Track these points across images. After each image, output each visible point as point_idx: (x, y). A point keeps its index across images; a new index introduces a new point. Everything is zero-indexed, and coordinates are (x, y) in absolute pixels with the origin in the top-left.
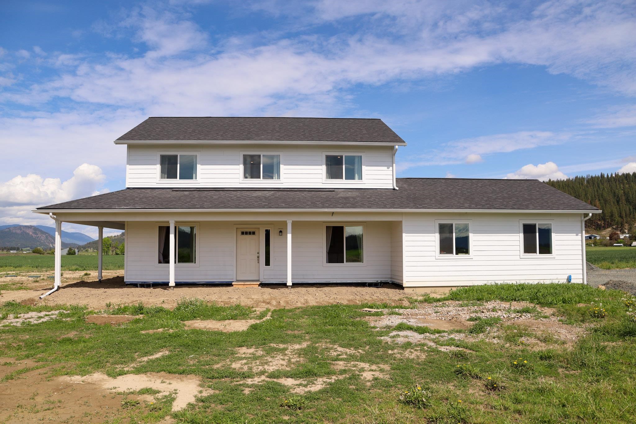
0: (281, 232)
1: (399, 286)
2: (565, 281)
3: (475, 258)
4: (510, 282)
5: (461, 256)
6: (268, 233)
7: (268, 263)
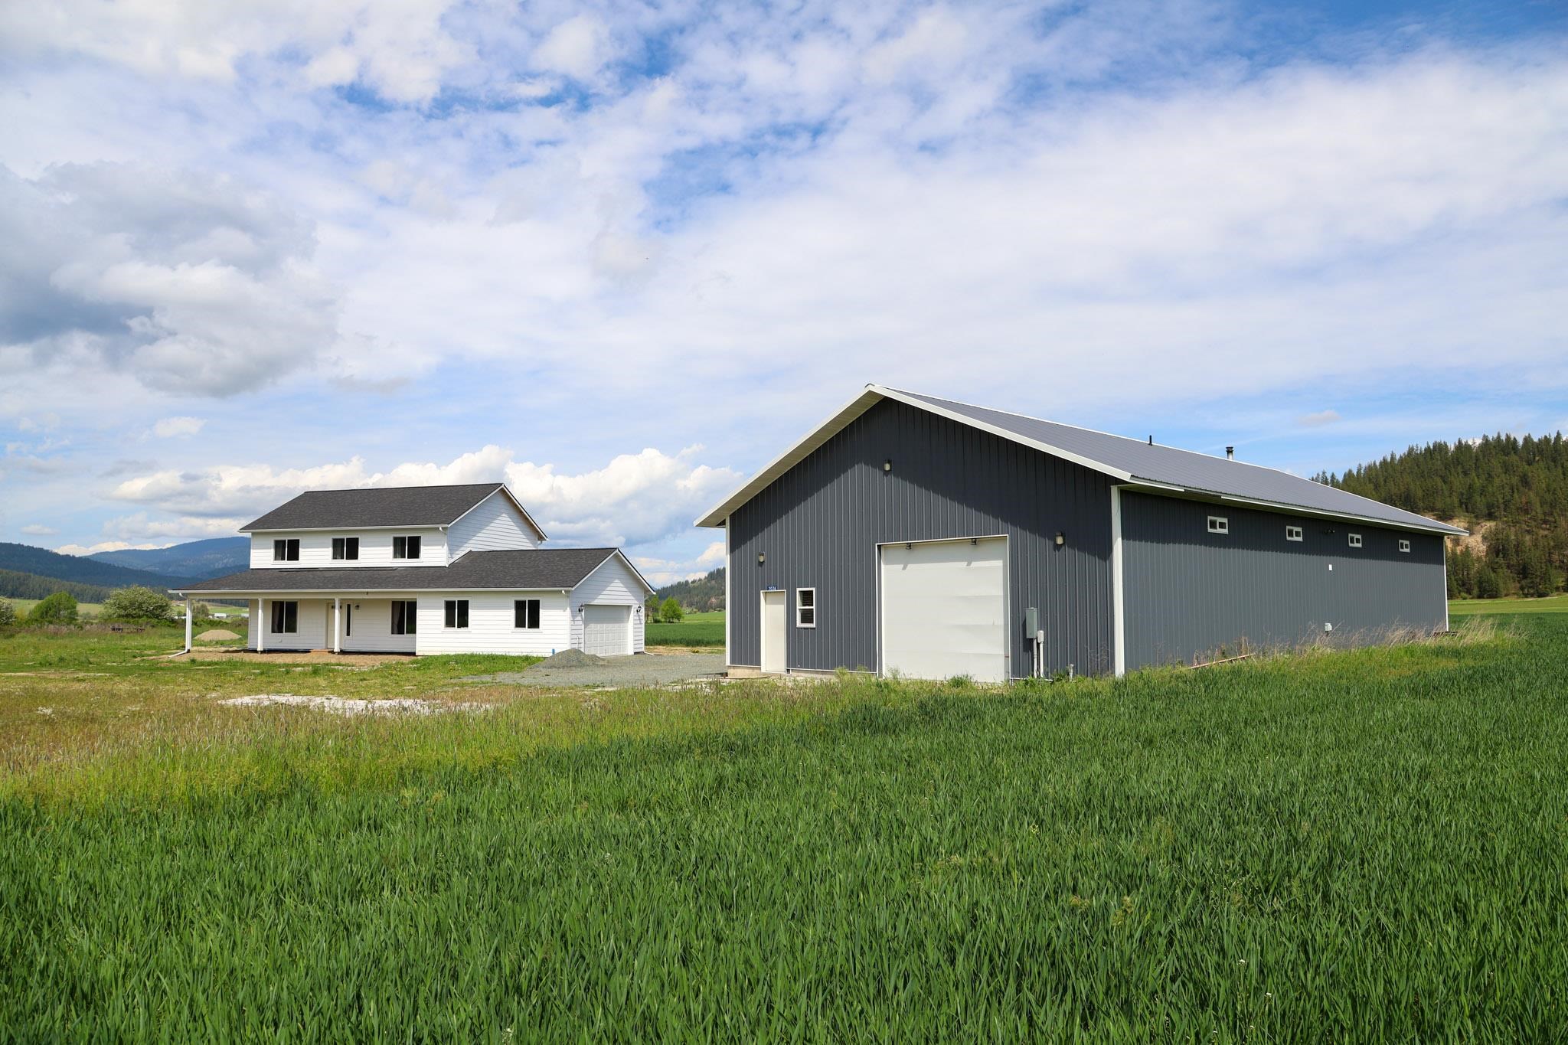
0: (358, 606)
1: (414, 654)
2: (551, 654)
3: (473, 631)
4: (498, 654)
5: (462, 629)
6: (349, 606)
7: (348, 634)
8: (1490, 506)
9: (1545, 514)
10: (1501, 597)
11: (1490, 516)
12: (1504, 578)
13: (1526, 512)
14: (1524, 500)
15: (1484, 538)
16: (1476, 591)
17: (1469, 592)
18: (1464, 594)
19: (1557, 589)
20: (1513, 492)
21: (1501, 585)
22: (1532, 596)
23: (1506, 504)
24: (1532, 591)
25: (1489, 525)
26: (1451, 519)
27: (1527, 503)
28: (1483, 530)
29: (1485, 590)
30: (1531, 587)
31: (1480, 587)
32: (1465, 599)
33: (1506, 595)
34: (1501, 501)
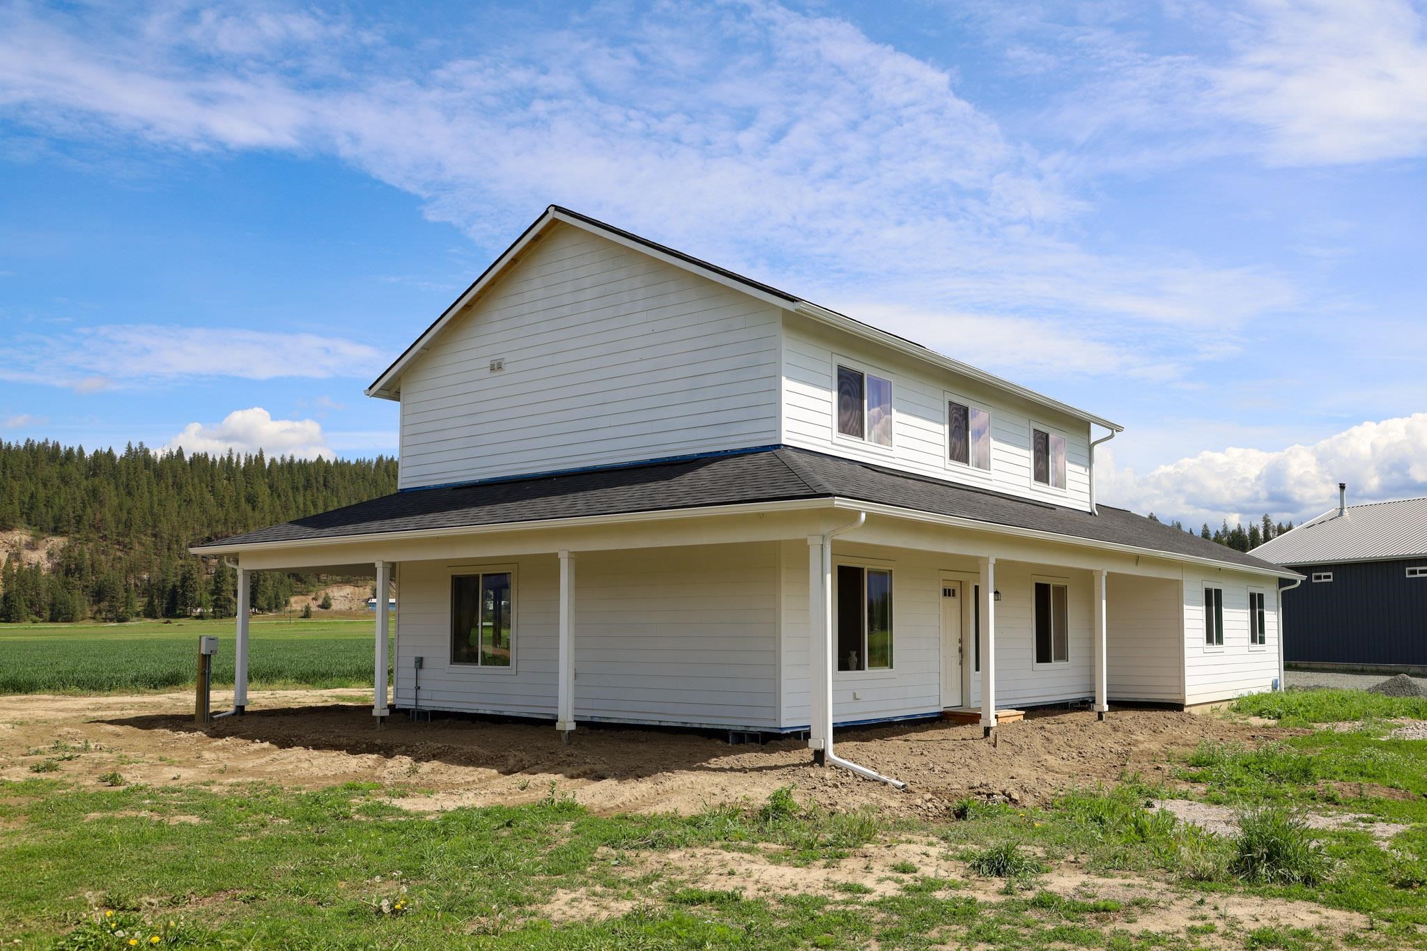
8: (57, 520)
9: (119, 534)
10: (78, 621)
11: (56, 531)
12: (80, 601)
13: (98, 529)
14: (98, 516)
15: (50, 555)
16: (47, 614)
17: (38, 614)
18: (34, 617)
19: (138, 615)
20: (85, 507)
21: (78, 609)
22: (111, 620)
23: (79, 520)
24: (110, 616)
25: (59, 542)
26: (10, 530)
27: (101, 521)
28: (49, 546)
29: (59, 613)
30: (109, 611)
31: (52, 610)
32: (35, 622)
33: (83, 619)
34: (72, 515)
